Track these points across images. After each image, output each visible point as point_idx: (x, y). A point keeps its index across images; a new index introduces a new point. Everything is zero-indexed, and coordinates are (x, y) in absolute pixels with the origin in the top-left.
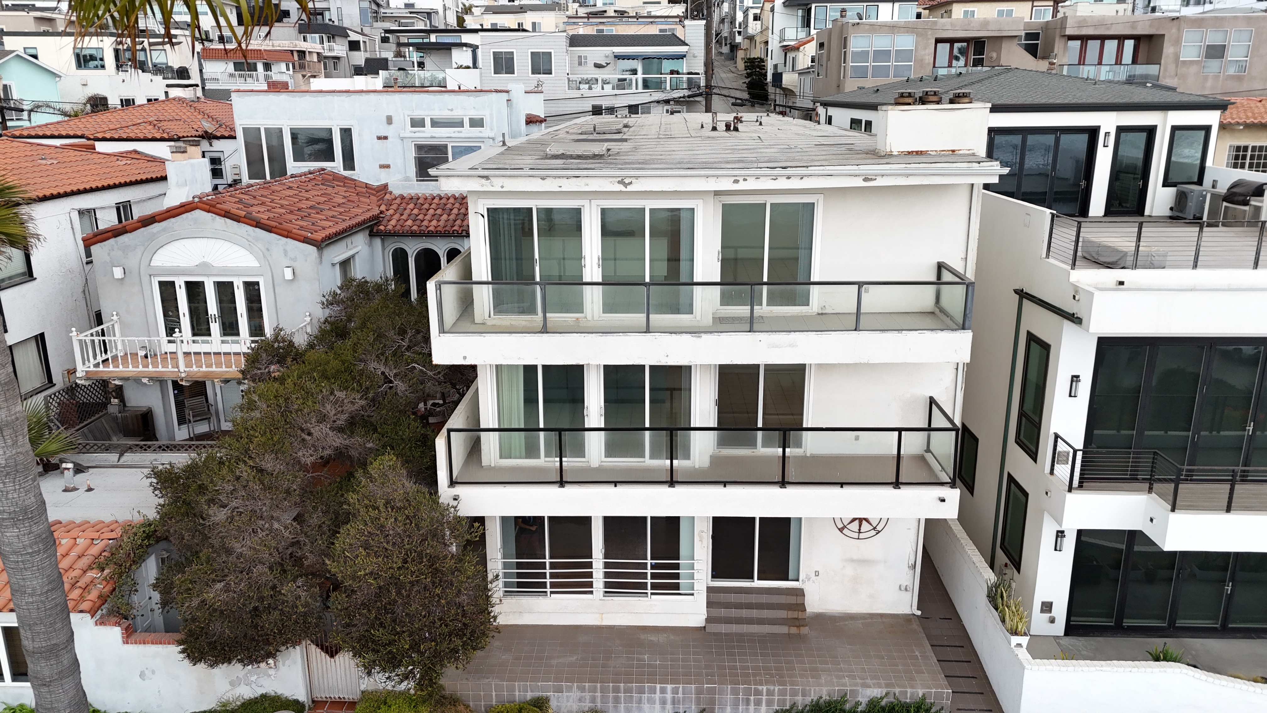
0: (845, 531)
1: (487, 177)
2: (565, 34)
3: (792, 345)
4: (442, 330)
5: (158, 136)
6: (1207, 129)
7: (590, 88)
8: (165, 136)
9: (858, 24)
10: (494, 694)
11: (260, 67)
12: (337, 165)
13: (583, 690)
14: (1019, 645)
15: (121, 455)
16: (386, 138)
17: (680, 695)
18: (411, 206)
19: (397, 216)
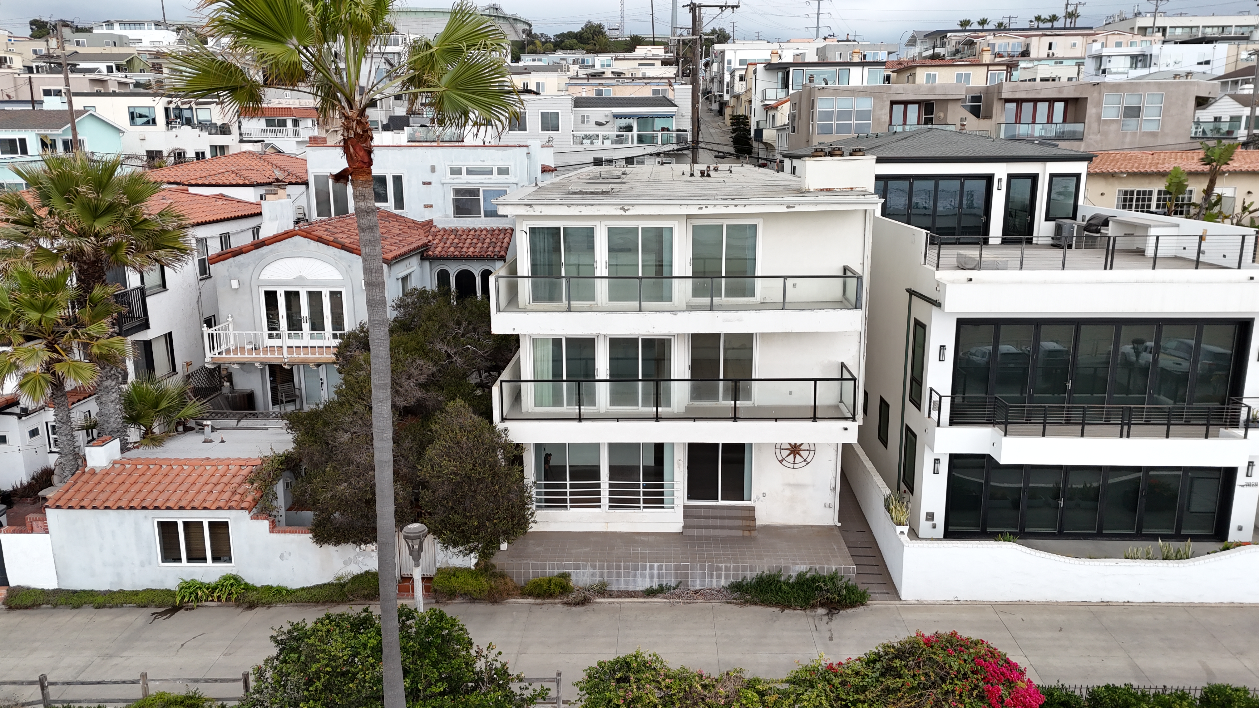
0: (784, 462)
1: (530, 206)
2: (570, 97)
3: (739, 320)
4: (498, 310)
5: (241, 182)
6: (1078, 176)
7: (592, 143)
8: (247, 182)
9: (823, 88)
10: (531, 571)
11: (289, 123)
12: (389, 205)
13: (594, 567)
14: (902, 533)
15: (239, 421)
16: (430, 183)
17: (664, 571)
18: (453, 236)
19: (442, 244)
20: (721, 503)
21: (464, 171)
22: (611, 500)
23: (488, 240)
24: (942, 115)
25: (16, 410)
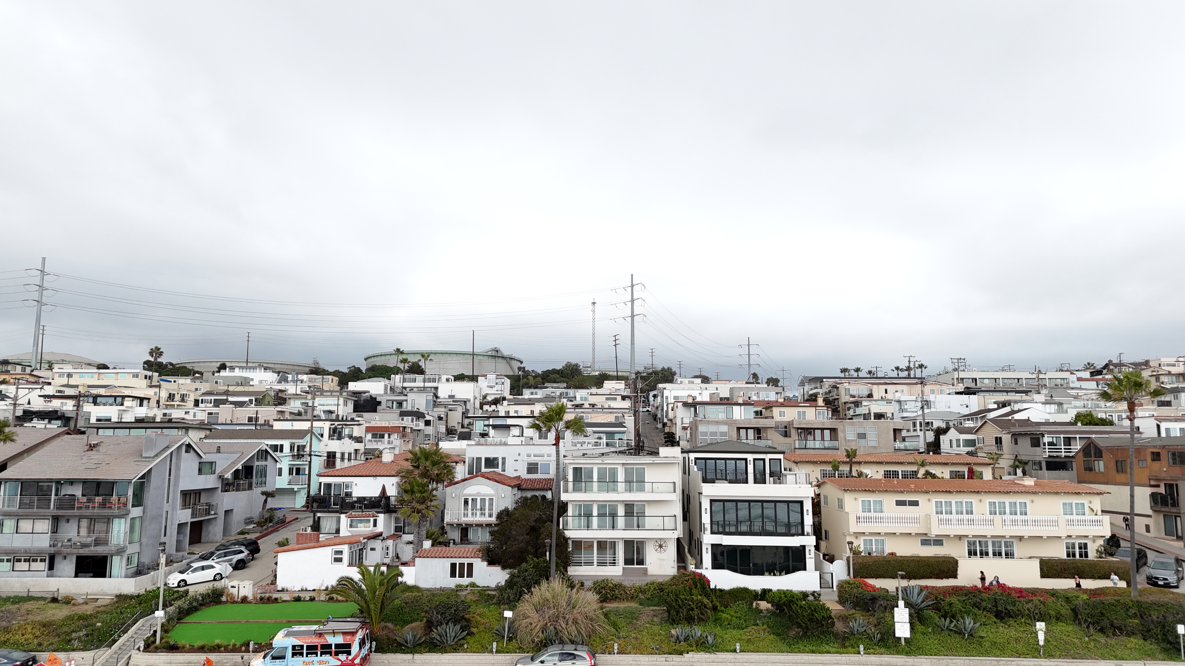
0: (657, 551)
1: (574, 460)
3: (640, 496)
4: (562, 493)
6: (780, 460)
7: (582, 446)
9: (702, 420)
11: (386, 436)
12: (499, 470)
16: (517, 460)
18: (529, 481)
19: (525, 484)
20: (636, 566)
21: (532, 455)
22: (598, 563)
23: (544, 483)
24: (765, 435)
25: (381, 538)
